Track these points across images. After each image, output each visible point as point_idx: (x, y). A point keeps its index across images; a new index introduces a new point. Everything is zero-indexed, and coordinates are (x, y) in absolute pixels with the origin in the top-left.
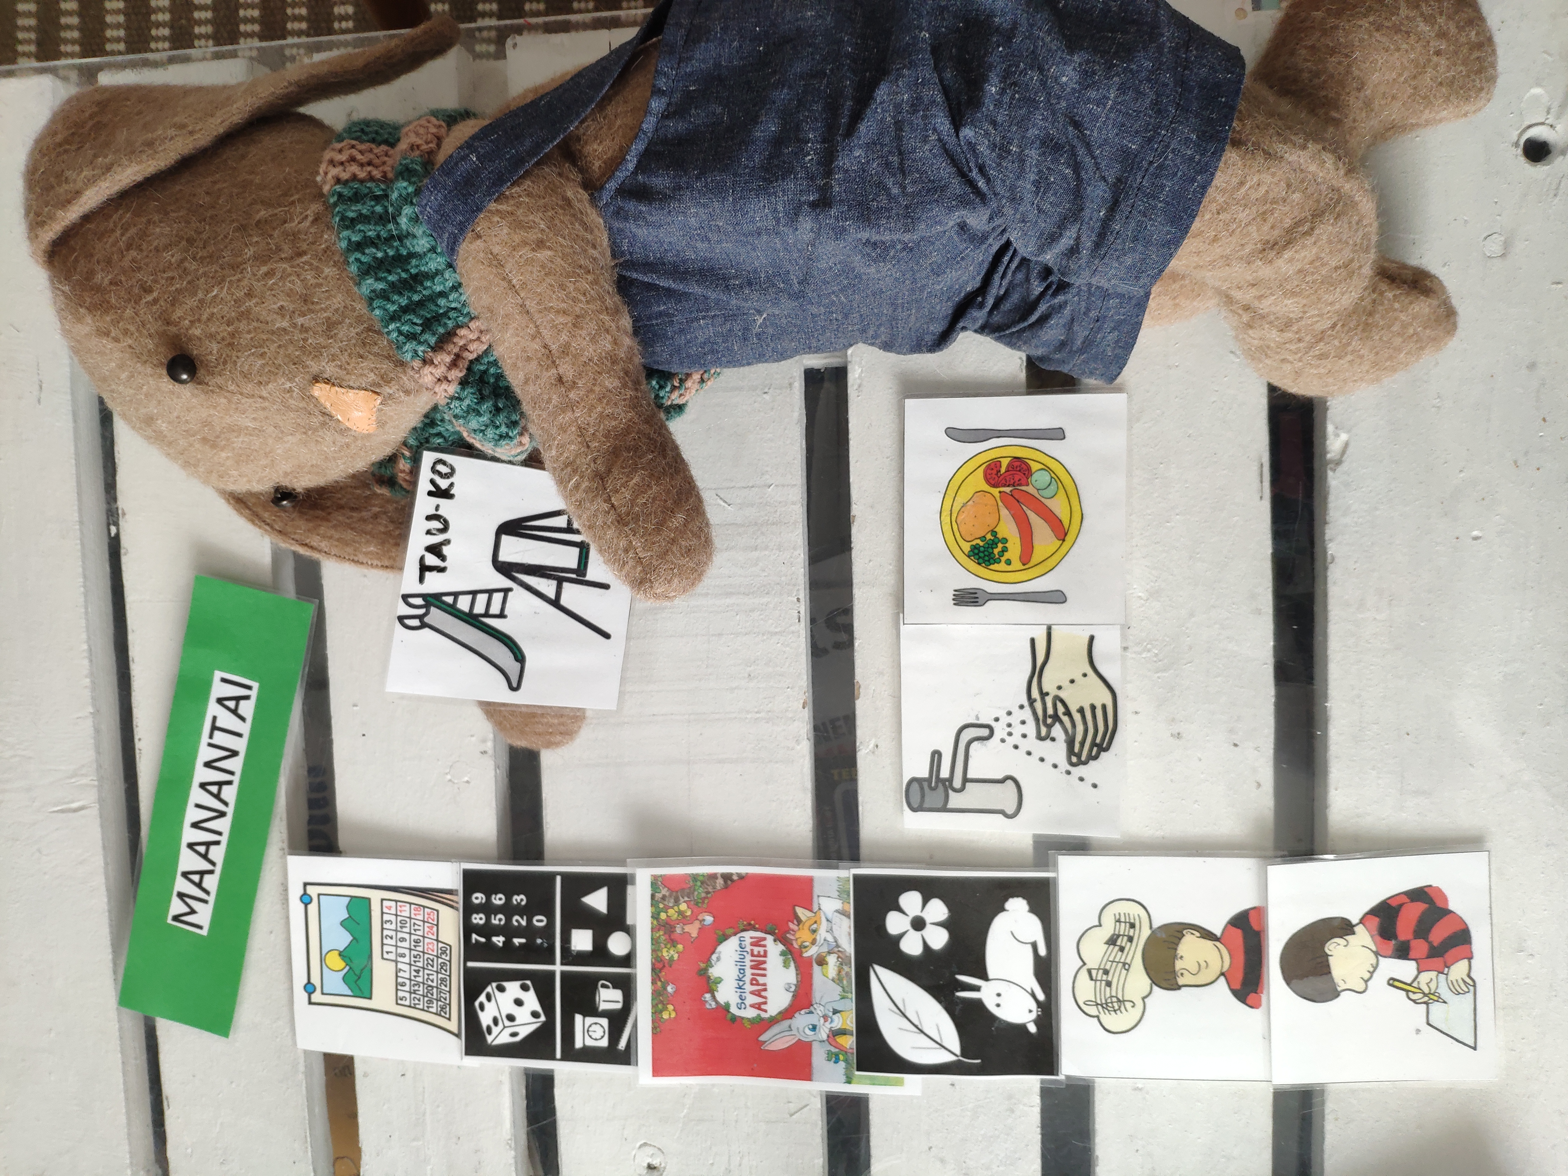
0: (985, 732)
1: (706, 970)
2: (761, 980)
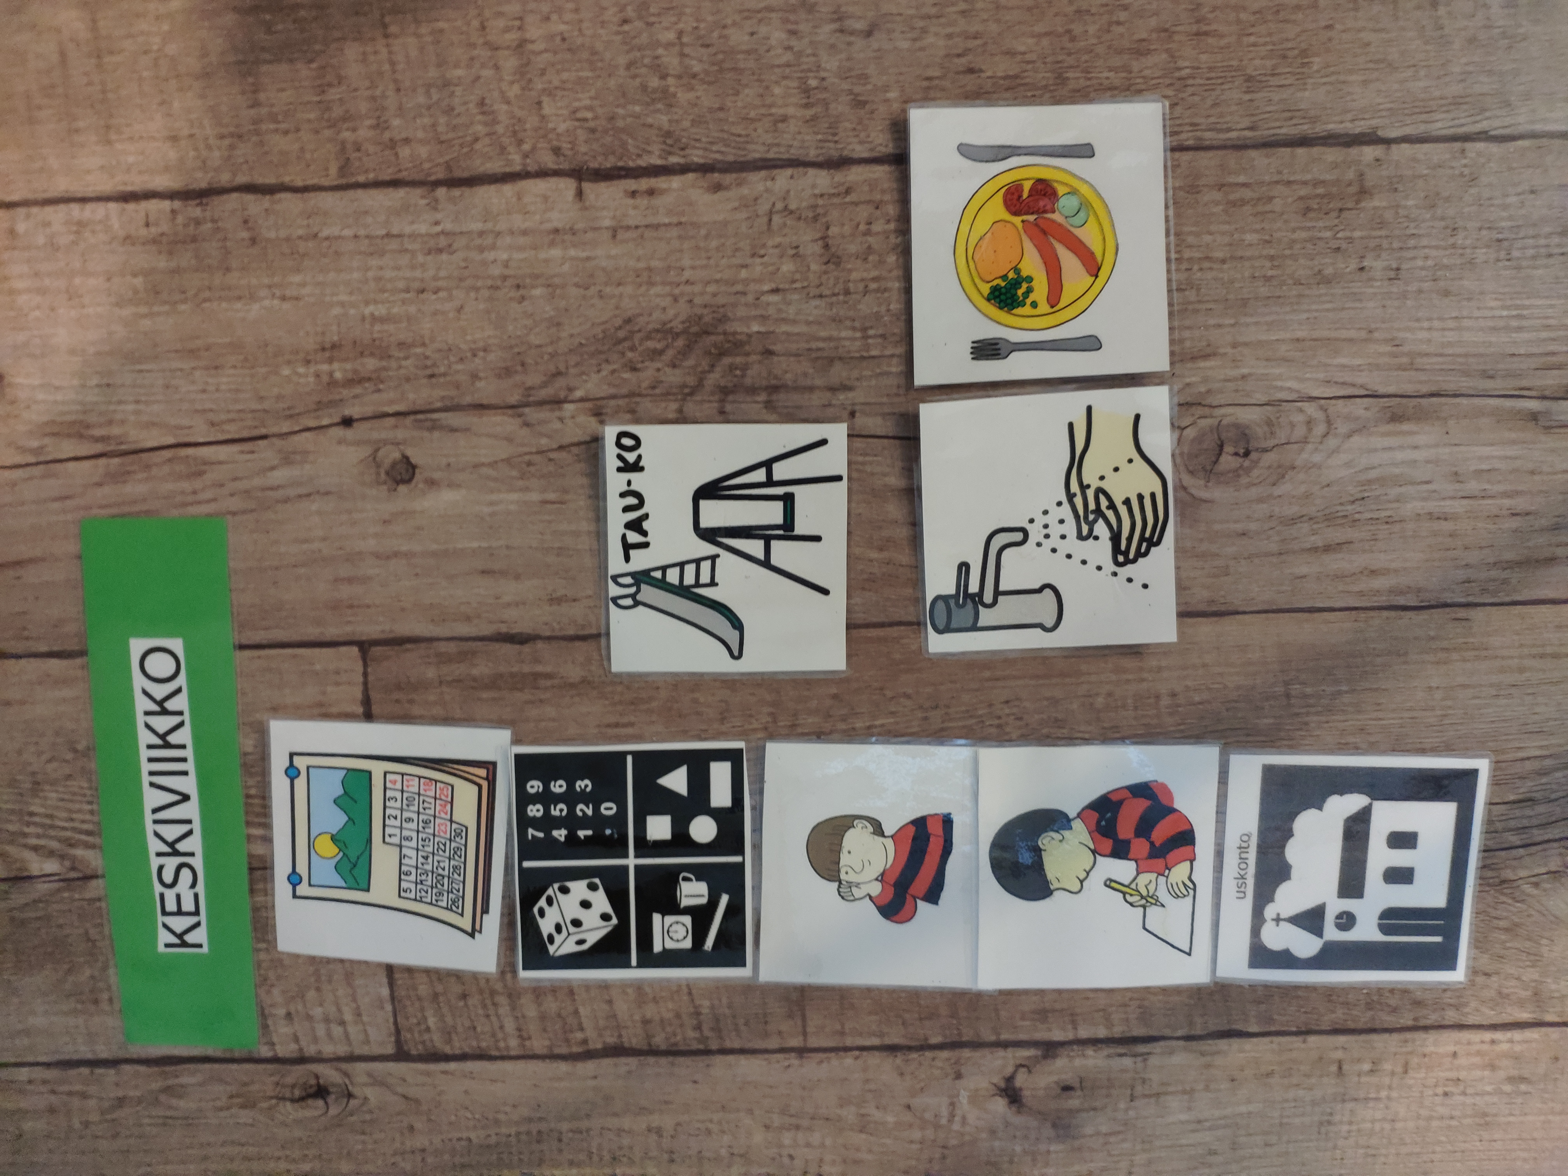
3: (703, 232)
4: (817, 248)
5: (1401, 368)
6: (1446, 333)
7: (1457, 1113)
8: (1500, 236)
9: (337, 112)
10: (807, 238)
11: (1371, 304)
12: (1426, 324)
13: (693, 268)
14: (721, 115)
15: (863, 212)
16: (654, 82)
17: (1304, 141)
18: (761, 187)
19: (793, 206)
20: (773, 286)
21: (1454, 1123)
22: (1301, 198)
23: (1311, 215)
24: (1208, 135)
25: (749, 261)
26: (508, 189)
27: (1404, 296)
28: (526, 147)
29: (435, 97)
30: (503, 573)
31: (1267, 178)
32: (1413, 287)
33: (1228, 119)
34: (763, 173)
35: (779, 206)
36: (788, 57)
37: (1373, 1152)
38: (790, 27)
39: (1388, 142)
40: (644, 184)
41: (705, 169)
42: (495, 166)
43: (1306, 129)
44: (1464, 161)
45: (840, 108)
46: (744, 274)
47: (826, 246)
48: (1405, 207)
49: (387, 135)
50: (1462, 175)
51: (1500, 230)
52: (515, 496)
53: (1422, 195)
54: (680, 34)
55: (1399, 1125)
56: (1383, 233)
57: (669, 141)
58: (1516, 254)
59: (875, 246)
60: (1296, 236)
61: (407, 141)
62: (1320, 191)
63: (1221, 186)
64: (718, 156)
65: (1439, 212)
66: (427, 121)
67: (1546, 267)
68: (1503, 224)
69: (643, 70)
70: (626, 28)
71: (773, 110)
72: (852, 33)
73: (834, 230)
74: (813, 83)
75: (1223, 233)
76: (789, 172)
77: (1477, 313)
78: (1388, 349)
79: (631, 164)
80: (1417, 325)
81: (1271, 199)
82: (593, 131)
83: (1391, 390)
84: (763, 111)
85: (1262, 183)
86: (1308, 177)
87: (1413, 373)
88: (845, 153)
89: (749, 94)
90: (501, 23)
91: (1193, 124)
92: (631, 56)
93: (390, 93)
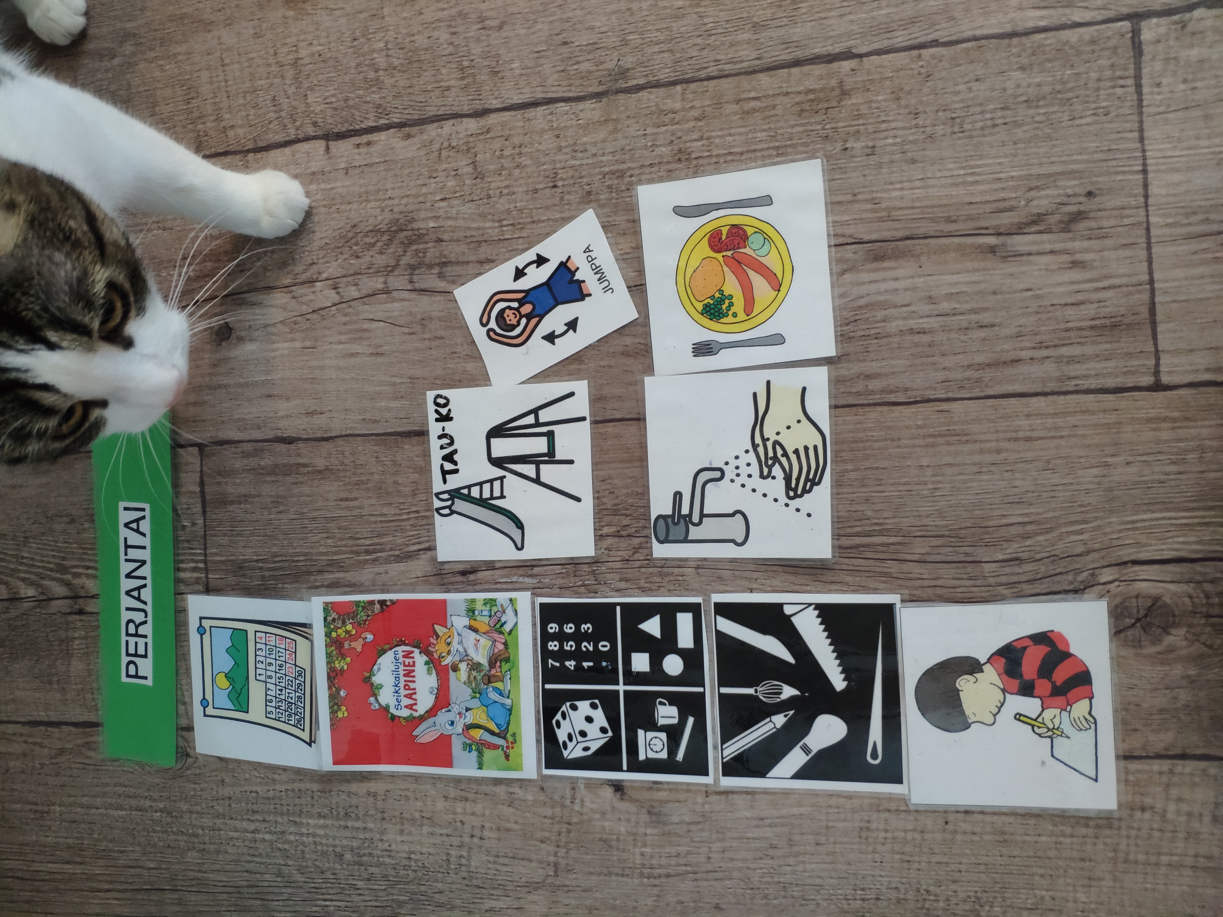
0: (718, 474)
1: (369, 678)
2: (412, 685)
3: (399, 166)
4: (469, 169)
5: (881, 220)
6: (915, 191)
7: (976, 830)
8: (954, 115)
9: (196, 114)
10: (464, 163)
11: (854, 175)
12: (898, 186)
13: (393, 189)
14: (411, 91)
15: (497, 144)
16: (372, 75)
17: (797, 63)
18: (434, 133)
19: (454, 144)
20: (442, 196)
21: (976, 838)
22: (797, 103)
23: (805, 114)
24: (727, 67)
25: (427, 181)
26: (287, 150)
27: (880, 165)
28: (298, 124)
29: (249, 99)
30: (280, 396)
31: (771, 92)
32: (886, 159)
33: (741, 53)
34: (436, 124)
35: (446, 144)
36: (451, 49)
37: (908, 858)
38: (453, 30)
39: (860, 56)
40: (365, 139)
41: (401, 125)
42: (280, 138)
43: (799, 54)
44: (921, 63)
45: (483, 78)
46: (424, 190)
47: (475, 168)
48: (877, 102)
49: (223, 124)
50: (919, 74)
51: (954, 111)
52: (286, 345)
53: (889, 91)
54: (387, 43)
55: (927, 836)
56: (861, 122)
57: (380, 111)
58: (967, 127)
59: (506, 165)
60: (794, 130)
61: (232, 127)
62: (811, 96)
63: (738, 101)
64: (409, 117)
65: (903, 102)
66: (244, 113)
67: (993, 134)
68: (956, 106)
69: (365, 69)
70: (355, 43)
71: (442, 84)
72: (491, 28)
73: (480, 157)
74: (466, 64)
75: (741, 134)
76: (451, 122)
77: (939, 174)
78: (869, 206)
79: (357, 127)
80: (891, 187)
81: (774, 107)
82: (335, 109)
83: (874, 237)
84: (436, 85)
85: (768, 96)
86: (802, 88)
87: (890, 223)
88: (486, 106)
89: (427, 76)
90: (285, 49)
91: (716, 61)
92: (358, 61)
93: (225, 99)
